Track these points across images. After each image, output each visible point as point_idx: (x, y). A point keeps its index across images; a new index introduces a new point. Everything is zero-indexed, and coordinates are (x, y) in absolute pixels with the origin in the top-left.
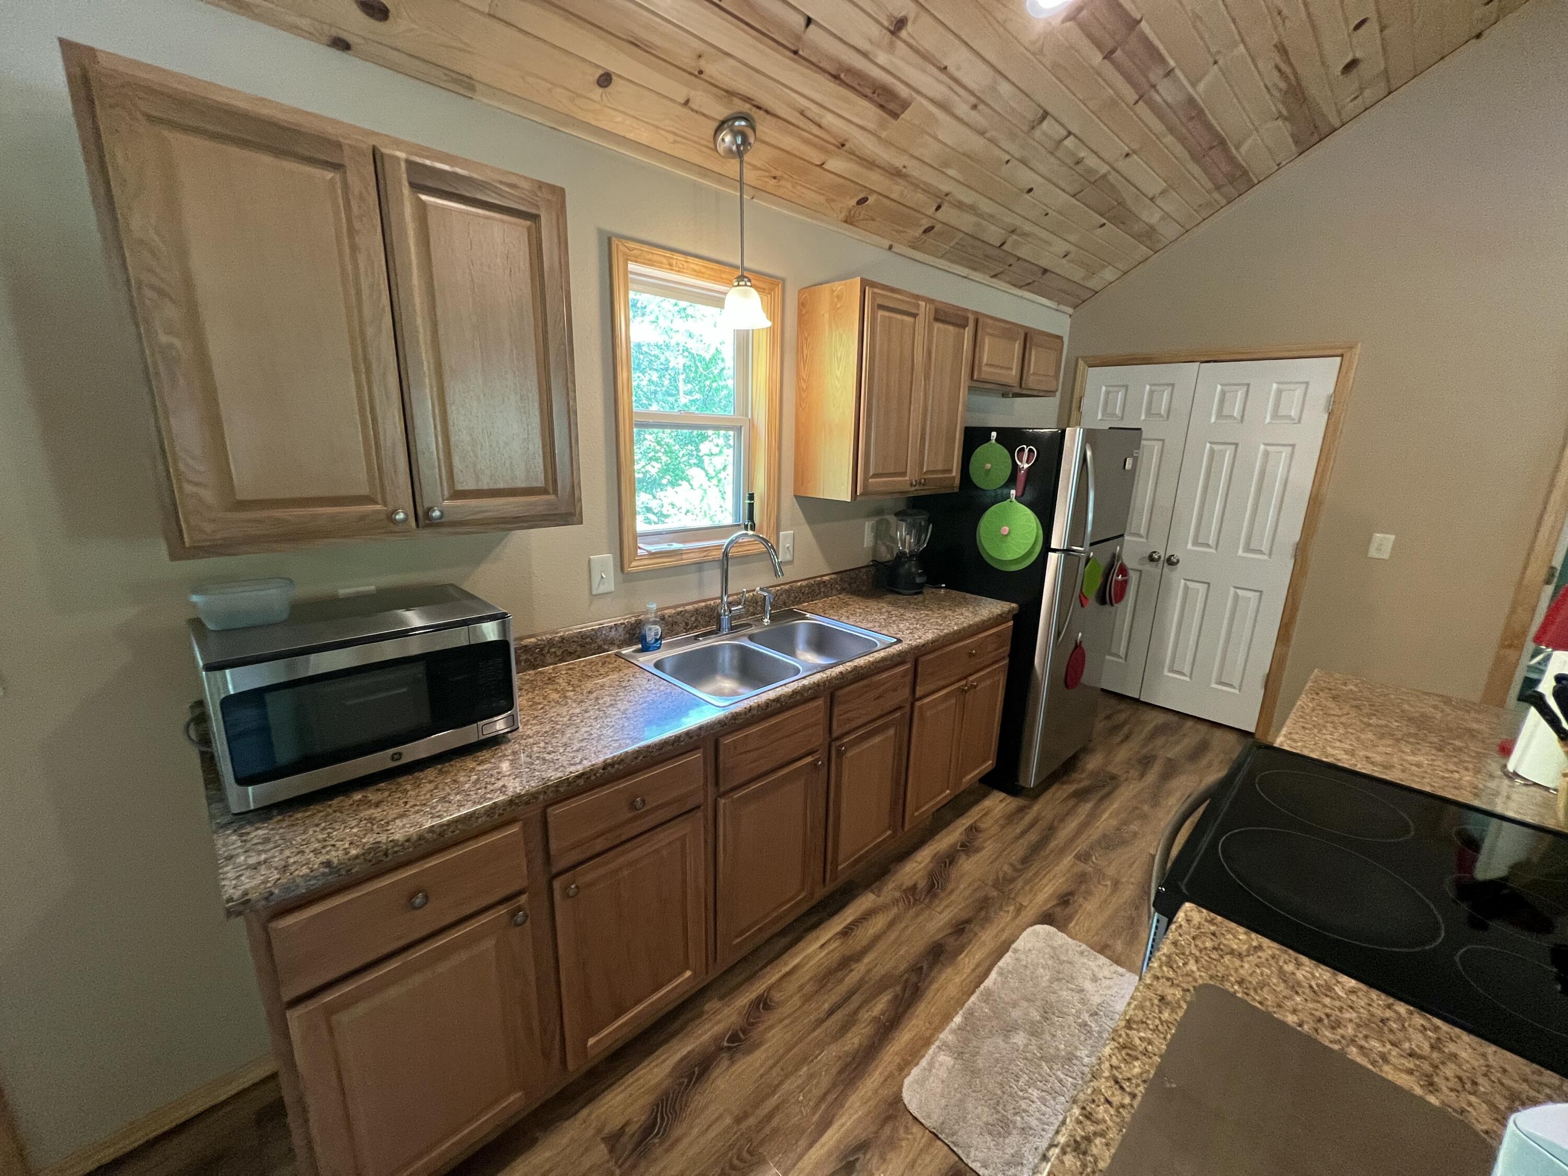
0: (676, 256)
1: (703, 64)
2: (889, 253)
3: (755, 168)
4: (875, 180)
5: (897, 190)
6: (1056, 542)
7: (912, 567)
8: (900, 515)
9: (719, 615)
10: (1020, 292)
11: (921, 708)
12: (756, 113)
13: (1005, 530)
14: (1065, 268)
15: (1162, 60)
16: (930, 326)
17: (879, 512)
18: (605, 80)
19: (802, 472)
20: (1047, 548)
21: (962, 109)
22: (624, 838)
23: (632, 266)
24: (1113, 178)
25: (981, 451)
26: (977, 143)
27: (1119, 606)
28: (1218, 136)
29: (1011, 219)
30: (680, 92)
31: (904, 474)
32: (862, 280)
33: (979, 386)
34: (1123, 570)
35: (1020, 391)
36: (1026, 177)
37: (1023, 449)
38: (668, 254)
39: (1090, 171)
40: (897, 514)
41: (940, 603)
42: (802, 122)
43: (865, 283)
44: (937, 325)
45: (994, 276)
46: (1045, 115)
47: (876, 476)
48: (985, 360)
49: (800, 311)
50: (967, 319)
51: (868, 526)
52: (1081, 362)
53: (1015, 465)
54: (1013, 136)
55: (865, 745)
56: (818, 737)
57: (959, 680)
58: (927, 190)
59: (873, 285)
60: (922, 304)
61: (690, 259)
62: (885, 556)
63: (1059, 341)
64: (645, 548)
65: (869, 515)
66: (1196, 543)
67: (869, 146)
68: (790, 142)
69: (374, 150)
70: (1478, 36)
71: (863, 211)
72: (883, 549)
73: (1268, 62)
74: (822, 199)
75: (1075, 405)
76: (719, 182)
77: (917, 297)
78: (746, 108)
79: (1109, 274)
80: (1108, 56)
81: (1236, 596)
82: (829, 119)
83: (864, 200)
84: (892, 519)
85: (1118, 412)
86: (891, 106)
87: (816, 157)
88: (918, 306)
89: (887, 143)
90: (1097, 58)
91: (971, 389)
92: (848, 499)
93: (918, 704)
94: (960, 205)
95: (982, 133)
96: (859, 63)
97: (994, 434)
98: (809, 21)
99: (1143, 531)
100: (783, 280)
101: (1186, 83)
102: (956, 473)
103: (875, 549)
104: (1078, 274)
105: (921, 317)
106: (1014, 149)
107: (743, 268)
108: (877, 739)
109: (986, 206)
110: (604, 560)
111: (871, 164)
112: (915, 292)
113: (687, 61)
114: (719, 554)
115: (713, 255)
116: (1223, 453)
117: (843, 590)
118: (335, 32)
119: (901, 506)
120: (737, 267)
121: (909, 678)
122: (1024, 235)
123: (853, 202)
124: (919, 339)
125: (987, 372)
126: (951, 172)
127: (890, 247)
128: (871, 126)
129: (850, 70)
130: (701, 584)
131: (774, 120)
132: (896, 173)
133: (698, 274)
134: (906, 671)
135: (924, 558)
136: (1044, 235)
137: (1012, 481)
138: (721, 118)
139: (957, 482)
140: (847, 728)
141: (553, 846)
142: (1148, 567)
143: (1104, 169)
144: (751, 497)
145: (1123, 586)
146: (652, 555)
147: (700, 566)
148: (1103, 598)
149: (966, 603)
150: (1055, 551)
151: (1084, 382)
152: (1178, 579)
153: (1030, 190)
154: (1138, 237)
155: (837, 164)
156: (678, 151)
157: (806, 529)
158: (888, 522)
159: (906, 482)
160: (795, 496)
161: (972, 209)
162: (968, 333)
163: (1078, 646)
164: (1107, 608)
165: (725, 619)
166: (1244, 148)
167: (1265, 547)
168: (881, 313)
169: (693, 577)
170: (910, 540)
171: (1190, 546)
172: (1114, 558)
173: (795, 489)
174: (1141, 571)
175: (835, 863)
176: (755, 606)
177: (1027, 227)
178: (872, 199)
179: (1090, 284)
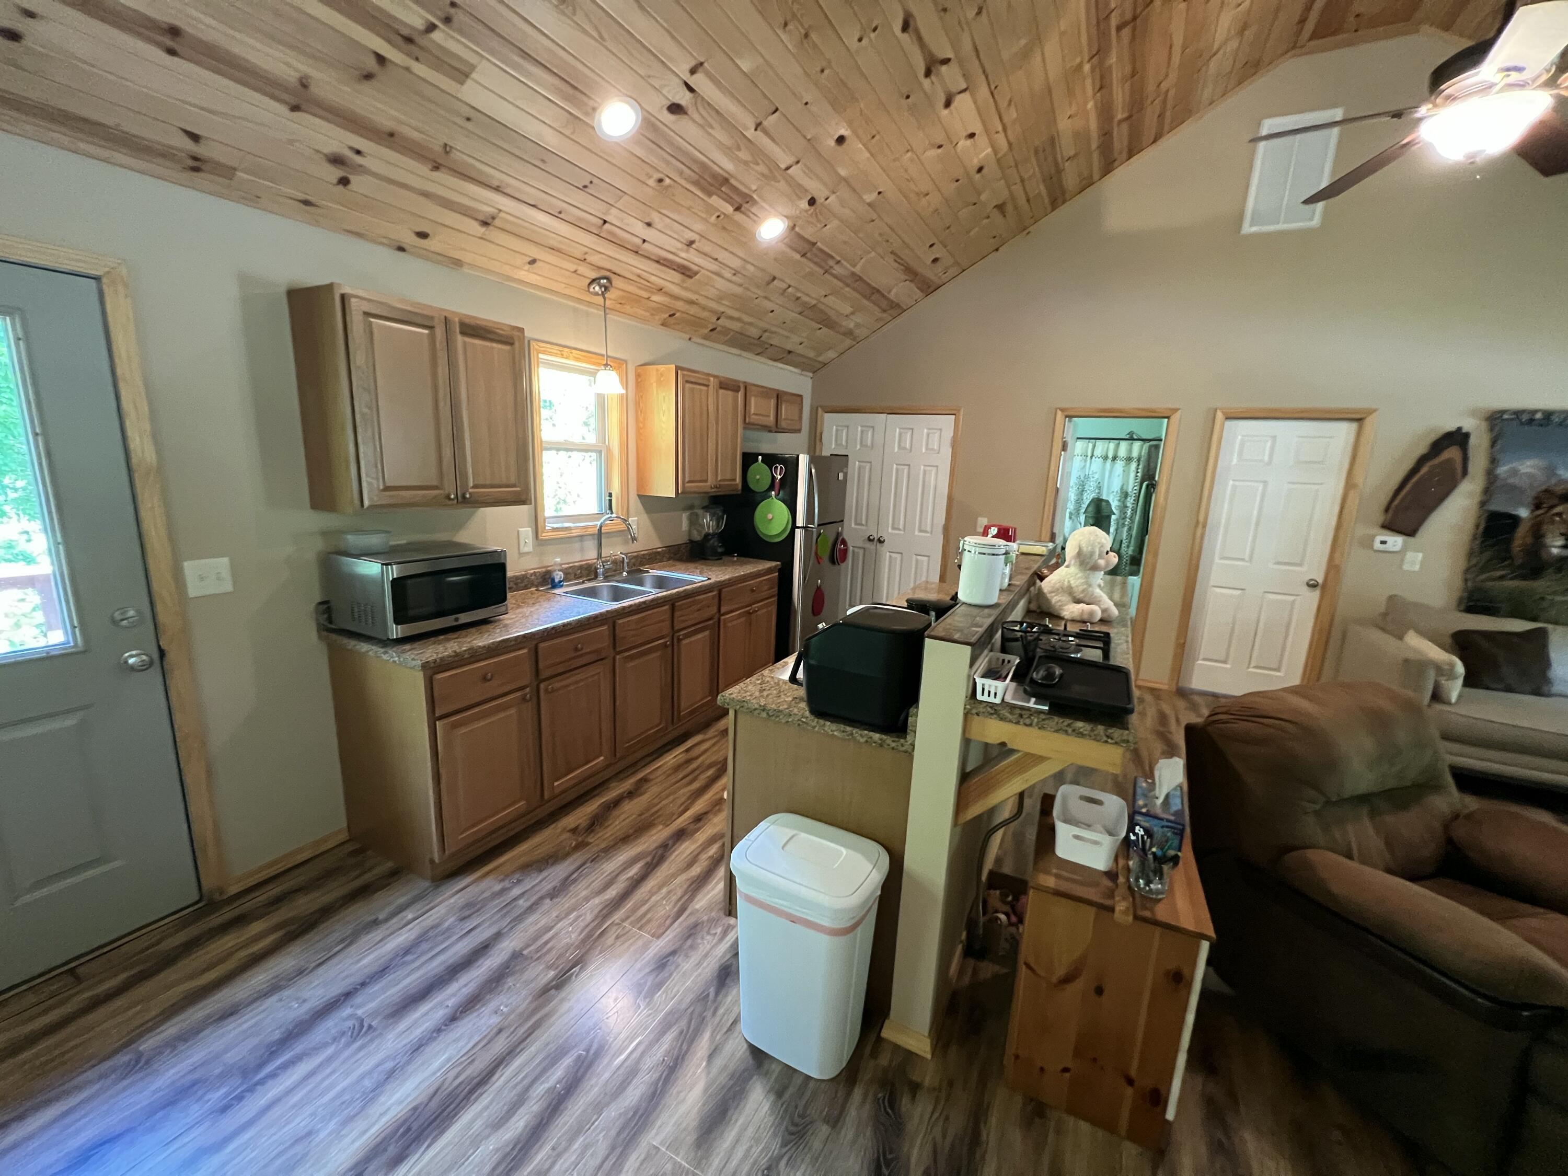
0: (566, 350)
1: (586, 257)
2: (690, 343)
3: (610, 299)
4: (680, 305)
5: (693, 310)
6: (800, 522)
7: (714, 542)
8: (706, 508)
9: (596, 569)
10: (776, 364)
11: (725, 620)
12: (612, 276)
13: (770, 516)
14: (800, 350)
15: (832, 257)
16: (717, 392)
17: (691, 507)
18: (533, 262)
19: (642, 478)
20: (794, 526)
21: (728, 275)
22: (572, 667)
23: (541, 356)
24: (820, 306)
25: (753, 467)
26: (739, 290)
27: (843, 565)
28: (874, 288)
29: (762, 324)
30: (572, 267)
31: (706, 481)
32: (676, 367)
33: (748, 425)
34: (844, 542)
35: (777, 428)
36: (769, 305)
37: (776, 468)
38: (561, 349)
39: (806, 303)
40: (703, 508)
41: (733, 563)
42: (638, 279)
43: (678, 369)
44: (721, 391)
45: (758, 354)
46: (774, 278)
47: (689, 482)
48: (752, 411)
49: (637, 380)
50: (739, 387)
51: (685, 516)
52: (820, 409)
53: (773, 477)
54: (758, 287)
55: (693, 638)
56: (666, 628)
57: (746, 607)
58: (712, 311)
59: (683, 369)
60: (712, 379)
61: (574, 351)
62: (697, 537)
63: (799, 399)
64: (549, 526)
65: (685, 509)
66: (893, 528)
67: (676, 290)
68: (631, 288)
69: (446, 318)
70: (997, 250)
71: (672, 320)
72: (695, 533)
73: (890, 259)
74: (647, 314)
75: (818, 438)
76: (588, 306)
77: (709, 375)
78: (608, 274)
79: (831, 354)
80: (804, 255)
81: (917, 561)
82: (653, 279)
83: (674, 315)
84: (700, 512)
85: (844, 443)
86: (688, 273)
87: (646, 295)
88: (709, 380)
89: (686, 289)
90: (798, 257)
91: (745, 428)
92: (672, 495)
93: (722, 618)
94: (731, 318)
95: (741, 285)
96: (671, 257)
97: (760, 457)
98: (644, 241)
99: (864, 522)
100: (626, 361)
101: (848, 266)
102: (738, 480)
103: (690, 532)
104: (812, 354)
105: (711, 387)
106: (760, 293)
107: (608, 357)
108: (700, 636)
109: (747, 319)
110: (527, 532)
111: (676, 298)
112: (706, 371)
113: (578, 254)
114: (596, 531)
115: (584, 348)
116: (903, 470)
117: (669, 559)
118: (398, 244)
119: (706, 503)
120: (603, 355)
121: (716, 601)
122: (772, 332)
123: (667, 315)
124: (711, 400)
125: (754, 419)
126: (724, 302)
127: (690, 339)
128: (676, 281)
129: (665, 259)
130: (582, 550)
131: (622, 279)
132: (692, 302)
133: (577, 359)
134: (713, 597)
135: (721, 536)
136: (786, 333)
137: (772, 487)
138: (594, 277)
139: (740, 487)
140: (683, 625)
141: (541, 665)
142: (868, 545)
143: (814, 302)
144: (610, 495)
145: (845, 552)
146: (554, 529)
147: (581, 537)
148: (833, 561)
149: (750, 563)
150: (799, 528)
151: (822, 421)
152: (885, 553)
153: (772, 311)
154: (844, 334)
155: (655, 298)
156: (567, 292)
157: (645, 517)
158: (697, 515)
159: (708, 486)
160: (638, 495)
161: (739, 320)
162: (740, 395)
163: (819, 589)
164: (837, 567)
165: (601, 571)
166: (893, 293)
167: (929, 529)
168: (688, 385)
169: (577, 545)
170: (712, 524)
171: (890, 530)
172: (838, 534)
173: (638, 490)
174: (864, 549)
175: (679, 712)
176: (617, 566)
177: (774, 329)
178: (678, 315)
179: (820, 359)
